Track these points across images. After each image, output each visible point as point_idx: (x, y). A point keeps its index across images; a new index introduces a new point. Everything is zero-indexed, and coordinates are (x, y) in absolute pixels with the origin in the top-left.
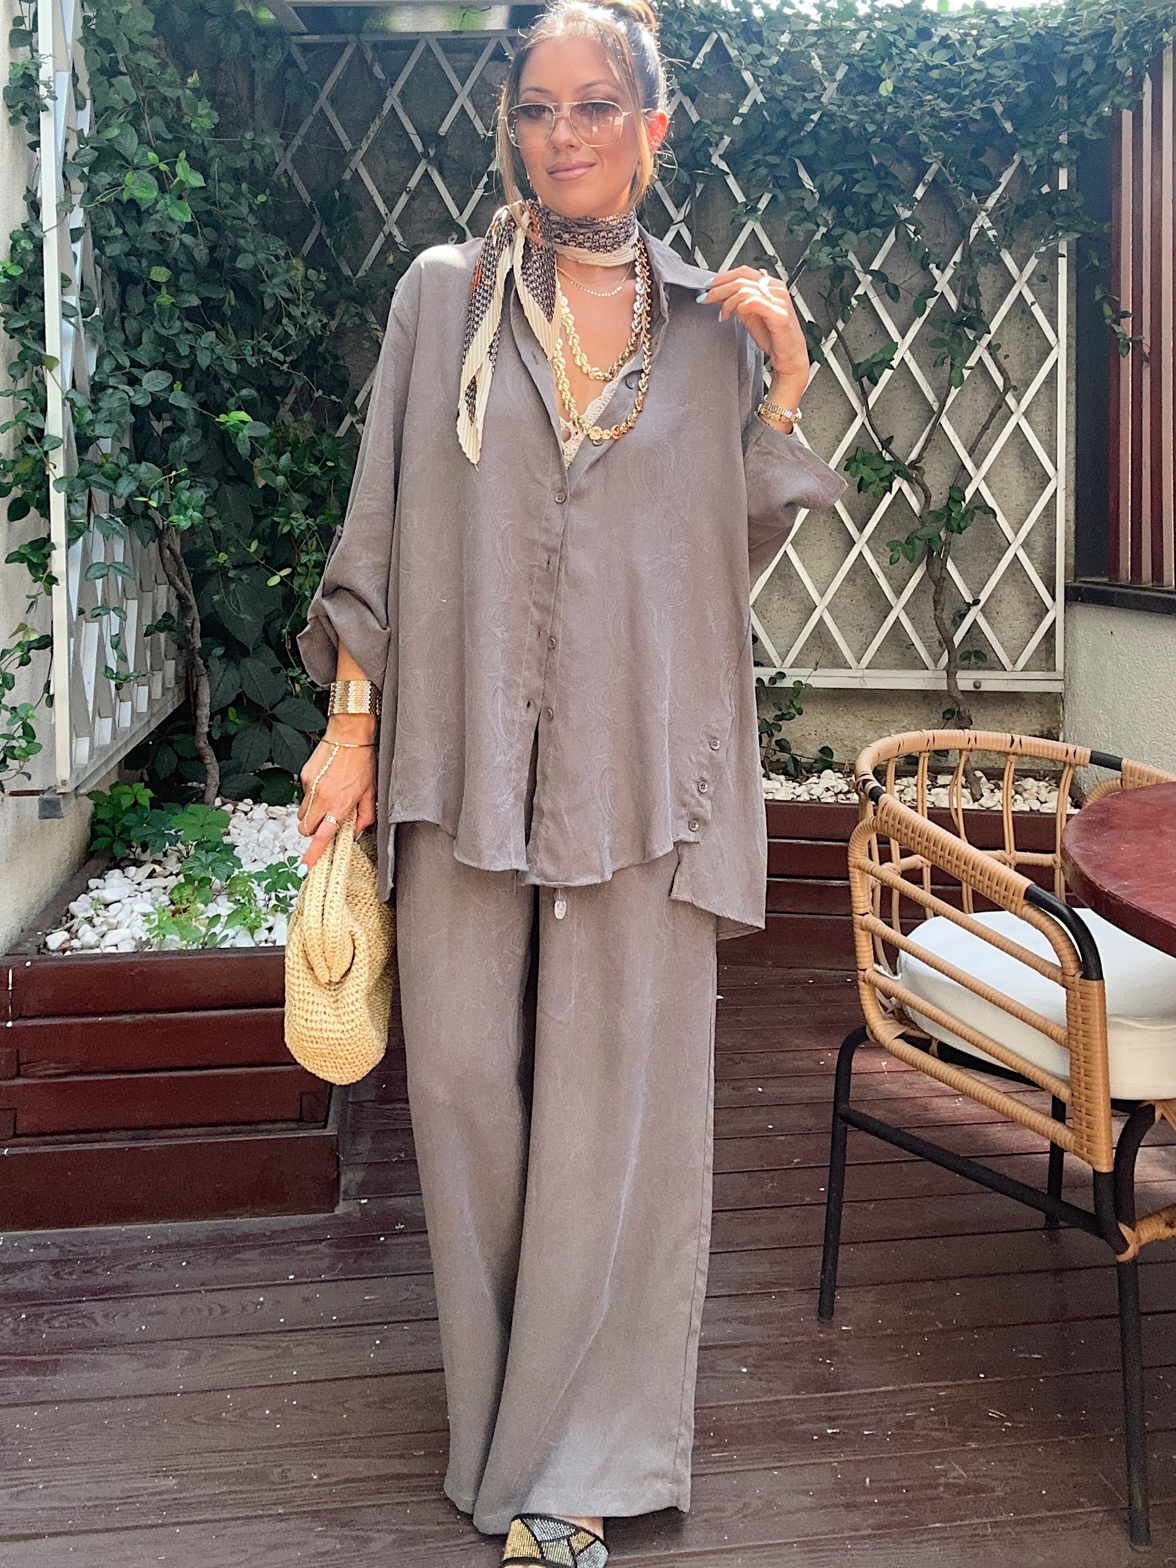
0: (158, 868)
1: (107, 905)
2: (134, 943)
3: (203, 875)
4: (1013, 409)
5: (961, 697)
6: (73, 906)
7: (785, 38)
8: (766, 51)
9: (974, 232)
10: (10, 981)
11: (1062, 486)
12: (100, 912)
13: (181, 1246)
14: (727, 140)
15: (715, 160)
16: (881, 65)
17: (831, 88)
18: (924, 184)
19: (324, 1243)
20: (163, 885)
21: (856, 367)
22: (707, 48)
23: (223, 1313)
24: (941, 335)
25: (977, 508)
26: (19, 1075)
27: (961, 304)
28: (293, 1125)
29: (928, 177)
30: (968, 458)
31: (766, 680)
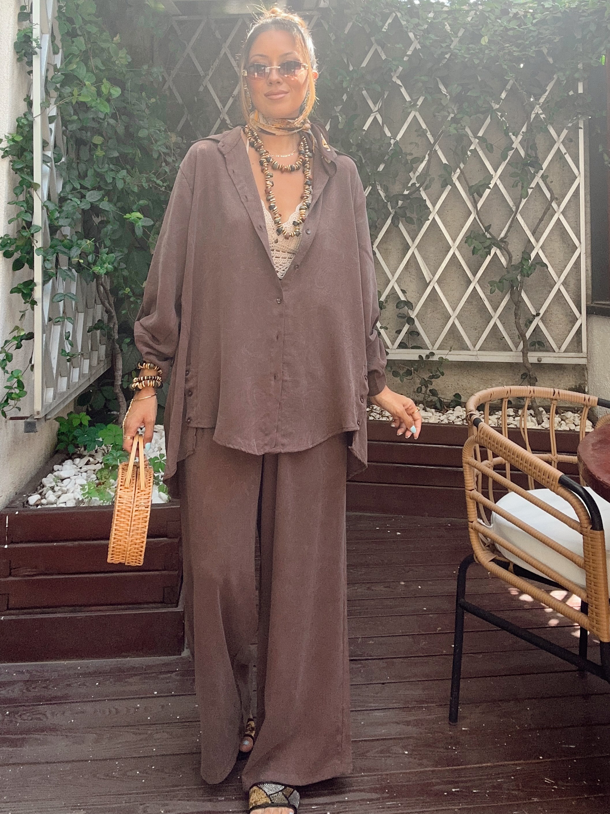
0: (91, 459)
1: (62, 480)
2: (74, 501)
3: (114, 463)
4: (556, 210)
5: (530, 366)
6: (44, 480)
7: (431, 15)
8: (421, 22)
9: (533, 116)
10: (7, 522)
11: (583, 251)
12: (59, 484)
13: (97, 673)
14: (401, 68)
15: (395, 79)
16: (481, 28)
17: (456, 41)
18: (506, 91)
19: (174, 674)
20: (93, 469)
21: (470, 188)
22: (390, 21)
23: (117, 713)
24: (517, 171)
25: (537, 263)
26: (10, 575)
27: (527, 154)
28: (159, 605)
29: (508, 87)
30: (532, 237)
31: (424, 357)
